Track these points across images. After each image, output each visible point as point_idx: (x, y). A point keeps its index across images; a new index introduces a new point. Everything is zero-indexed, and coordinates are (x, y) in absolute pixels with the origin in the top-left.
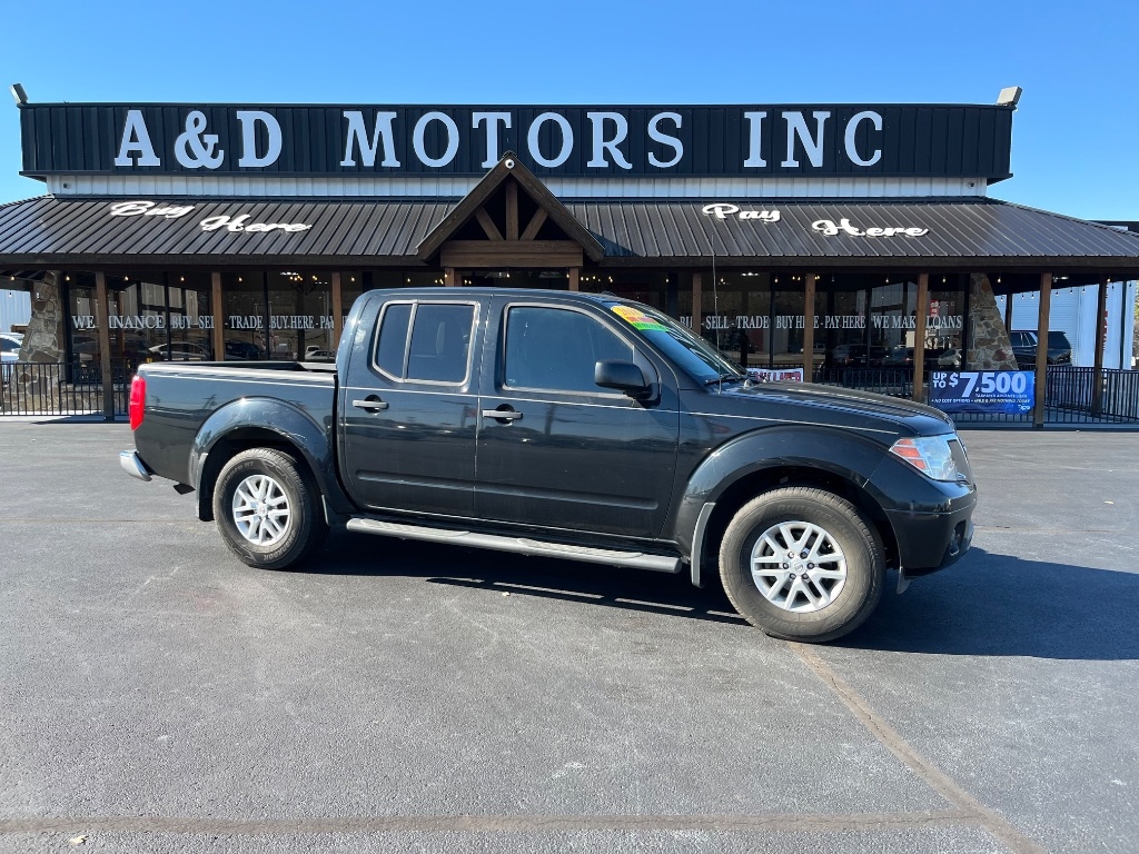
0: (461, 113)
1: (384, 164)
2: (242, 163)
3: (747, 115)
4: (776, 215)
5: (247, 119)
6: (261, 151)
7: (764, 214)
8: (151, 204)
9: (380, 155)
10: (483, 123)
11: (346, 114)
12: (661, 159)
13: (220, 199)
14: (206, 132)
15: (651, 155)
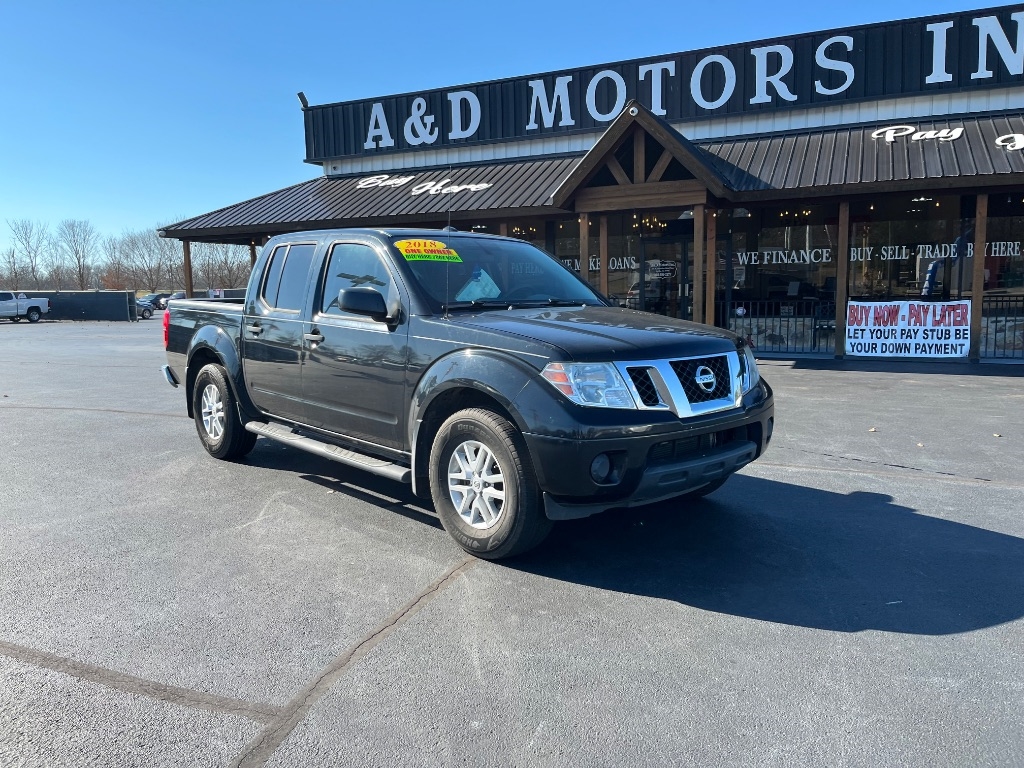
0: (628, 69)
1: (561, 124)
2: (452, 136)
3: (929, 27)
4: (957, 133)
5: (455, 99)
6: (465, 125)
7: (944, 133)
8: (386, 177)
9: (558, 116)
10: (649, 74)
11: (531, 83)
12: (830, 87)
13: (426, 169)
14: (427, 113)
15: (818, 83)
